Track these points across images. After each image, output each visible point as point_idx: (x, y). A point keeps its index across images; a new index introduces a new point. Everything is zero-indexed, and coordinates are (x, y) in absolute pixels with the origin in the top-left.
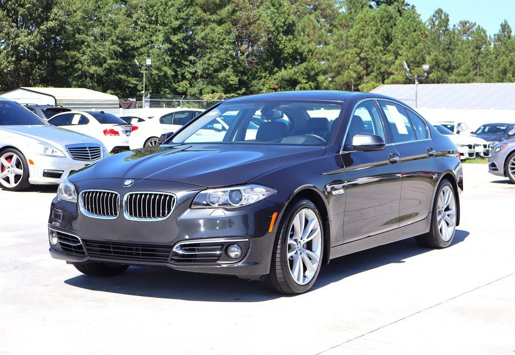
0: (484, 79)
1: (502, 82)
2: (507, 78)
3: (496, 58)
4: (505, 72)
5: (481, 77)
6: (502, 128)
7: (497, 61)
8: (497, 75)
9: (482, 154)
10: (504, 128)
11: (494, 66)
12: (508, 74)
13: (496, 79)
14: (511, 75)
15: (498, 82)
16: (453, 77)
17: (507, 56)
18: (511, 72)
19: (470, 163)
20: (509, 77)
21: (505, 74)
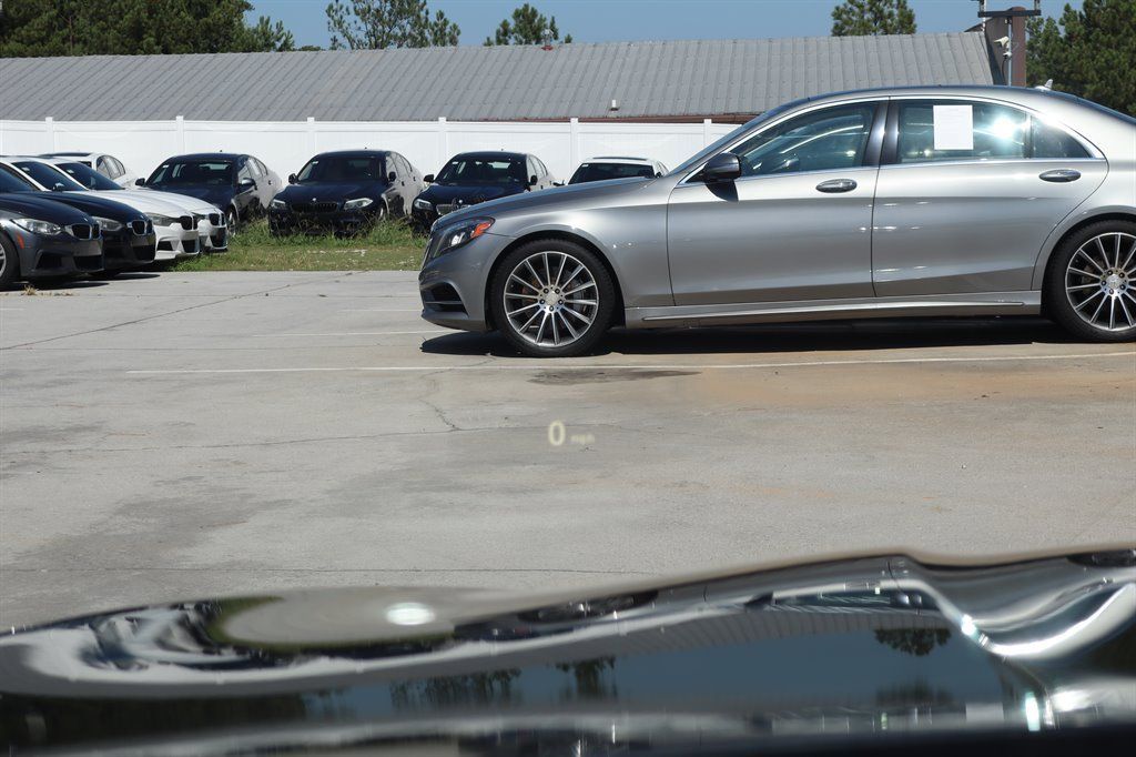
0: (87, 48)
1: (133, 52)
2: (145, 46)
4: (137, 31)
5: (79, 45)
6: (213, 167)
8: (119, 39)
9: (209, 243)
10: (223, 167)
11: (110, 18)
12: (144, 37)
13: (118, 47)
14: (153, 40)
15: (122, 53)
16: (13, 45)
18: (153, 33)
19: (189, 269)
20: (148, 44)
21: (140, 38)
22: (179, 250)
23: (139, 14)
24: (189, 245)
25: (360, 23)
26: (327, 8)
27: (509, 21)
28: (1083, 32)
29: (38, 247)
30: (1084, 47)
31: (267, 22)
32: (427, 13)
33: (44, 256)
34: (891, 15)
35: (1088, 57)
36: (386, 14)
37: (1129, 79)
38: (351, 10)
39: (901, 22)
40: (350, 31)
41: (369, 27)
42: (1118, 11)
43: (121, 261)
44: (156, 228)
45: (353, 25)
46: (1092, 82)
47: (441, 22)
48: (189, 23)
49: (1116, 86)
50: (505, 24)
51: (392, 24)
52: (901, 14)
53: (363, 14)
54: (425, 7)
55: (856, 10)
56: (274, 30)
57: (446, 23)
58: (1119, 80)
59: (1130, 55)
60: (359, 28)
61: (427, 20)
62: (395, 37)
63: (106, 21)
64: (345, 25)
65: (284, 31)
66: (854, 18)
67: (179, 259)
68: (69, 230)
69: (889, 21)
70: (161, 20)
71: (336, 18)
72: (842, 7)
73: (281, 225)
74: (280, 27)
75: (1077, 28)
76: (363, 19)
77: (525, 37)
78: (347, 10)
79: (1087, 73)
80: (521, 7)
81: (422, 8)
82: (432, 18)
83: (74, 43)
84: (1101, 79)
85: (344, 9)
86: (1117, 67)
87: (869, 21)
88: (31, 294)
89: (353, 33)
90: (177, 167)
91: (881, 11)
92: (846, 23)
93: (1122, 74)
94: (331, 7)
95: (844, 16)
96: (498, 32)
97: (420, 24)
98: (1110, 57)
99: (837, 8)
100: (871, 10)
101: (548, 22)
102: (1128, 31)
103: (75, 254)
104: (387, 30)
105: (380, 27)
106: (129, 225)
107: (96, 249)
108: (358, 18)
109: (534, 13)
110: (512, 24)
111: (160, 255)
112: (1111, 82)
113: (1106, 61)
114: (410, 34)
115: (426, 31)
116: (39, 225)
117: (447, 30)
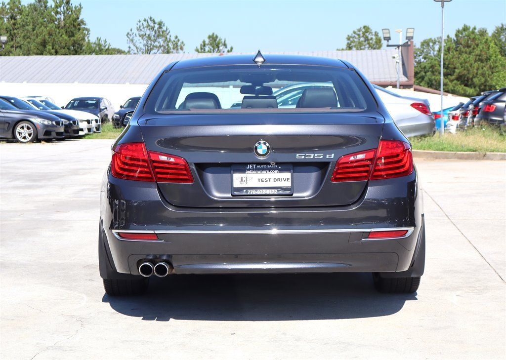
0: (22, 51)
1: (42, 54)
2: (47, 50)
3: (34, 30)
4: (44, 44)
5: (18, 50)
7: (35, 32)
8: (36, 47)
9: (95, 130)
10: (94, 102)
11: (32, 37)
12: (47, 46)
13: (35, 51)
14: (51, 47)
15: (37, 54)
17: (46, 27)
18: (51, 44)
20: (49, 49)
21: (45, 46)
22: (86, 131)
23: (44, 36)
24: (89, 130)
25: (141, 40)
26: (127, 33)
27: (205, 40)
28: (455, 47)
29: (44, 128)
30: (455, 53)
31: (100, 40)
32: (170, 36)
33: (46, 131)
34: (372, 39)
35: (456, 58)
36: (152, 37)
37: (474, 67)
38: (138, 35)
39: (376, 42)
40: (136, 43)
41: (145, 42)
42: (470, 38)
43: (68, 134)
44: (79, 123)
45: (138, 41)
46: (458, 68)
47: (177, 40)
48: (66, 40)
49: (468, 70)
50: (204, 42)
51: (155, 41)
52: (376, 39)
53: (142, 36)
54: (169, 34)
55: (357, 36)
56: (103, 43)
57: (179, 40)
58: (469, 68)
59: (475, 57)
60: (141, 43)
61: (170, 39)
62: (156, 47)
63: (30, 39)
64: (134, 41)
65: (107, 43)
66: (356, 40)
67: (86, 135)
68: (54, 123)
69: (371, 41)
70: (54, 39)
71: (131, 38)
72: (350, 35)
73: (118, 124)
74: (105, 42)
75: (452, 46)
76: (142, 38)
77: (213, 47)
78: (136, 35)
79: (456, 64)
80: (211, 34)
81: (168, 34)
82: (173, 39)
83: (16, 48)
84: (462, 67)
85: (134, 34)
86: (469, 62)
87: (362, 41)
88: (43, 144)
89: (138, 45)
90: (76, 102)
91: (367, 37)
92: (352, 42)
93: (471, 65)
94: (128, 34)
95: (351, 39)
96: (201, 45)
97: (167, 41)
98: (466, 58)
99: (348, 36)
100: (363, 36)
101: (223, 41)
102: (474, 46)
103: (56, 131)
104: (153, 43)
105: (150, 42)
106: (71, 122)
107: (62, 130)
108: (140, 38)
109: (217, 37)
110: (207, 41)
111: (81, 133)
112: (466, 69)
113: (464, 59)
114: (163, 45)
115: (170, 44)
116: (44, 121)
117: (179, 44)
